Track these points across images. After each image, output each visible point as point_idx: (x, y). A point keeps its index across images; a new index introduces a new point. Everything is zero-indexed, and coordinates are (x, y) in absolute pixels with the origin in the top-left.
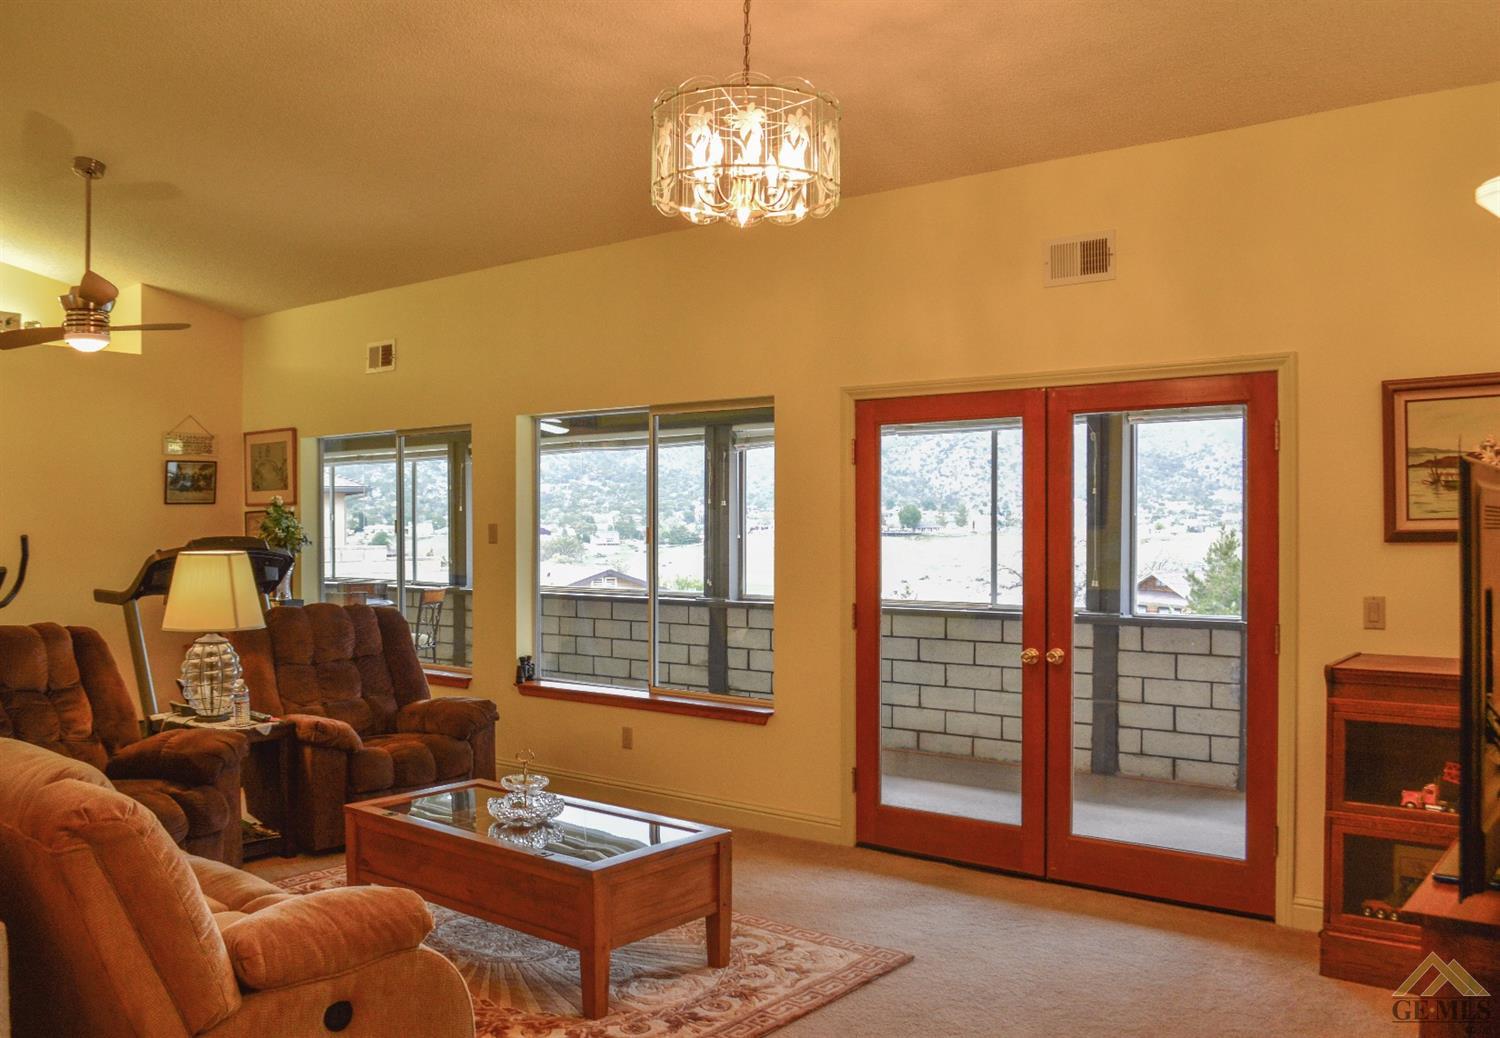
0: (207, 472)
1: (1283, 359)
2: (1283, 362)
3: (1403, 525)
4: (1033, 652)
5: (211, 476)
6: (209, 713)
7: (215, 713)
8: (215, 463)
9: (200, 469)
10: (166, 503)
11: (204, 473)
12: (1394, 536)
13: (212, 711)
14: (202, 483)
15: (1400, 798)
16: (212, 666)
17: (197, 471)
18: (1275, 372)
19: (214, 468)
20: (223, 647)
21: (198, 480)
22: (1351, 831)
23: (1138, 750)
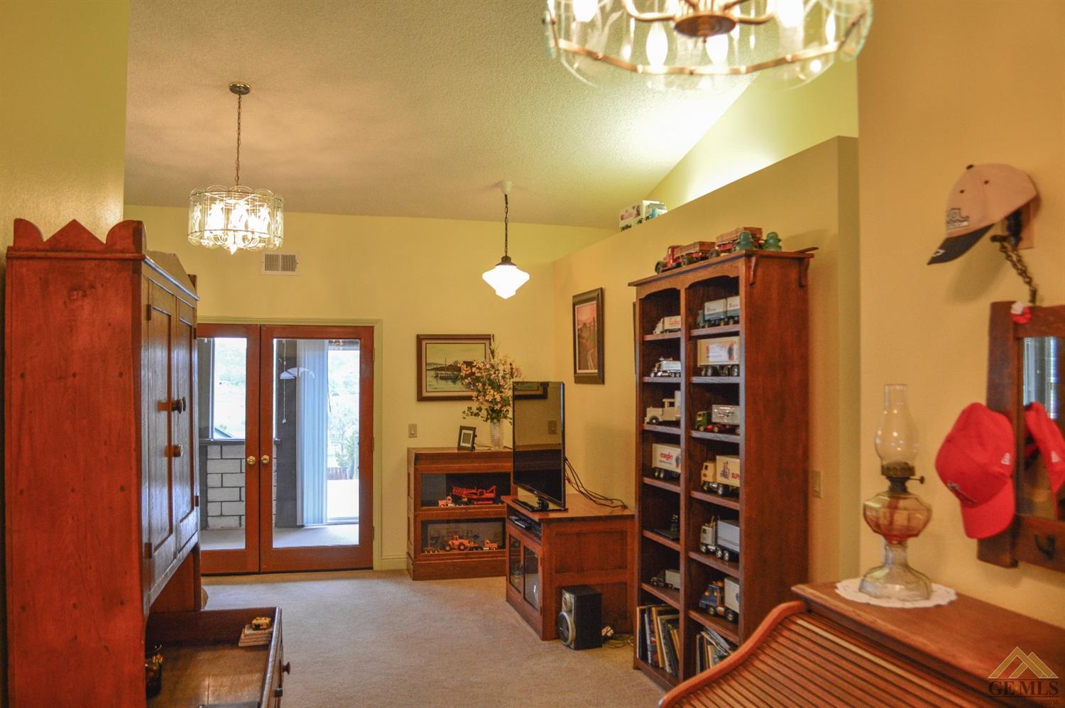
1: (378, 321)
2: (377, 323)
3: (425, 394)
4: (252, 459)
12: (421, 398)
15: (438, 503)
18: (373, 327)
22: (423, 519)
23: (219, 514)
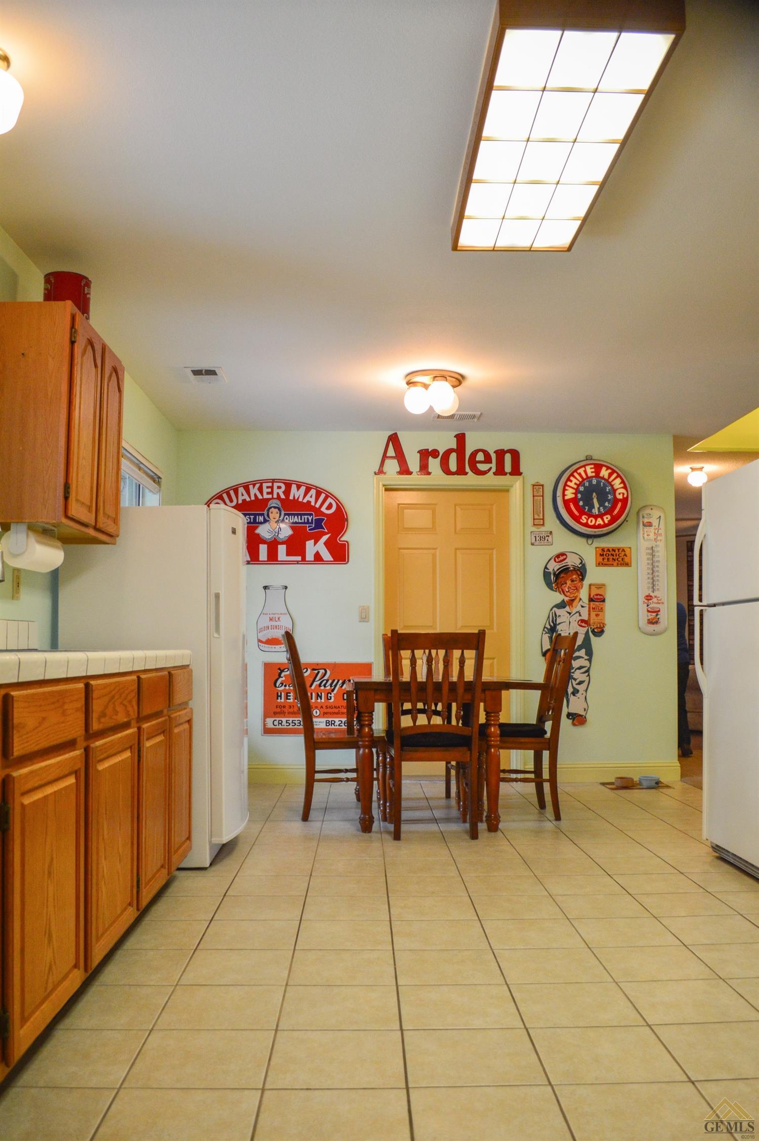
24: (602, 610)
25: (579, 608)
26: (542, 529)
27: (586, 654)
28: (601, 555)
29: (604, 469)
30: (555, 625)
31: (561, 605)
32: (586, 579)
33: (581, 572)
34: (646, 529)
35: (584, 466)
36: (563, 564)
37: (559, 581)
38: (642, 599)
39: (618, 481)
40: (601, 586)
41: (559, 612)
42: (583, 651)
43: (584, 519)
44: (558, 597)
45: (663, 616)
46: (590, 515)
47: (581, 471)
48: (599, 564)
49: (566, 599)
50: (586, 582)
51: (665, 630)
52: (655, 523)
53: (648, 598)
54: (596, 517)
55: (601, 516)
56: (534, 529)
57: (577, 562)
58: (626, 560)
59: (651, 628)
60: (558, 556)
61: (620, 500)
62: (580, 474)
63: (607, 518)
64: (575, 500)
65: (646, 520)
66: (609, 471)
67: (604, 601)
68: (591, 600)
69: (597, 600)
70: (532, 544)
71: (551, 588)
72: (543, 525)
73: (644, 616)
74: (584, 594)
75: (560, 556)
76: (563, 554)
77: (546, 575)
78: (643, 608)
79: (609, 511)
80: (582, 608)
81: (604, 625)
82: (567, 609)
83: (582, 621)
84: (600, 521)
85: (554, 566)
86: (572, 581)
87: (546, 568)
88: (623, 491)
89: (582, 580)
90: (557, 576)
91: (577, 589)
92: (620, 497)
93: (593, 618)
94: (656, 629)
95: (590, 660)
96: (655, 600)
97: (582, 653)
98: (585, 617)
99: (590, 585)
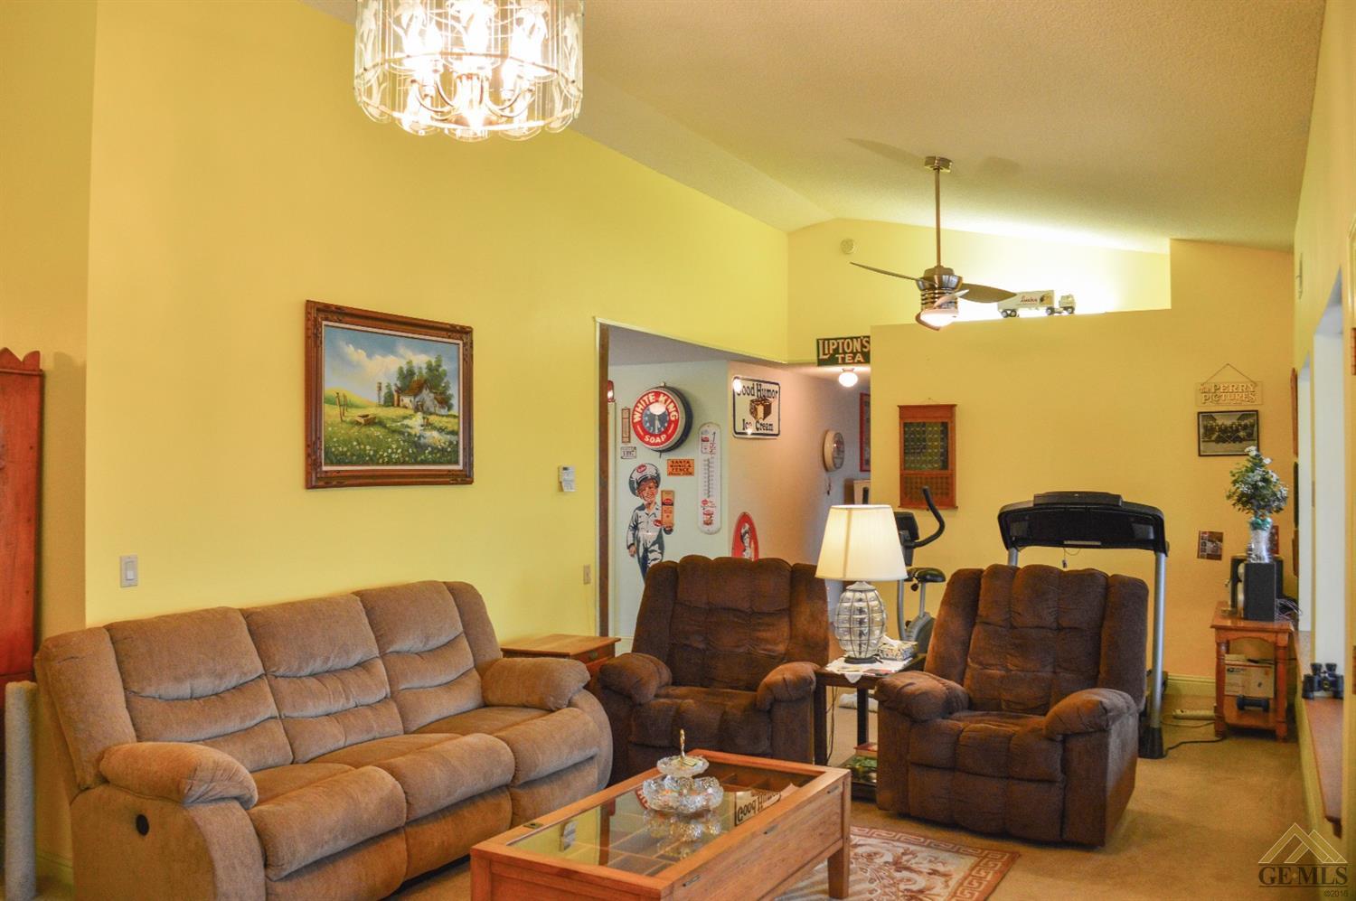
0: (1247, 422)
5: (1252, 426)
6: (858, 656)
7: (863, 656)
8: (1257, 411)
9: (1238, 419)
10: (1200, 455)
11: (1243, 423)
13: (860, 653)
14: (1242, 434)
16: (861, 611)
17: (1235, 421)
19: (1255, 417)
20: (871, 595)
21: (1237, 430)
24: (671, 512)
25: (654, 511)
26: (629, 445)
27: (659, 548)
28: (672, 466)
29: (662, 395)
30: (637, 524)
31: (642, 508)
32: (660, 486)
33: (656, 480)
34: (705, 443)
35: (647, 394)
36: (644, 473)
37: (641, 487)
38: (700, 504)
39: (672, 405)
40: (669, 492)
41: (640, 513)
42: (657, 545)
43: (647, 439)
44: (639, 501)
45: (716, 518)
46: (652, 435)
47: (645, 398)
48: (670, 474)
49: (645, 503)
50: (660, 489)
51: (719, 530)
52: (711, 438)
53: (705, 502)
54: (655, 436)
55: (659, 435)
56: (623, 445)
57: (654, 473)
58: (690, 470)
59: (707, 527)
60: (640, 467)
61: (673, 421)
62: (644, 401)
63: (664, 437)
64: (640, 423)
65: (704, 436)
66: (666, 397)
67: (672, 504)
68: (663, 504)
69: (668, 503)
70: (622, 458)
71: (634, 494)
72: (629, 442)
73: (702, 518)
74: (658, 499)
75: (642, 467)
76: (643, 466)
77: (631, 482)
78: (701, 510)
79: (665, 432)
80: (657, 510)
81: (673, 524)
82: (646, 511)
83: (657, 521)
84: (658, 440)
85: (637, 476)
86: (650, 488)
87: (631, 477)
88: (675, 413)
89: (657, 487)
90: (639, 484)
91: (653, 495)
92: (673, 419)
93: (665, 520)
94: (711, 530)
95: (662, 554)
96: (709, 504)
97: (656, 547)
98: (659, 518)
99: (662, 492)
